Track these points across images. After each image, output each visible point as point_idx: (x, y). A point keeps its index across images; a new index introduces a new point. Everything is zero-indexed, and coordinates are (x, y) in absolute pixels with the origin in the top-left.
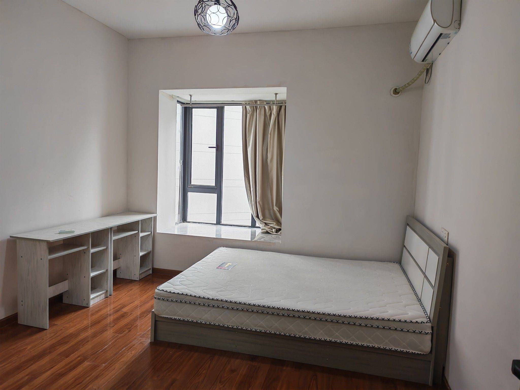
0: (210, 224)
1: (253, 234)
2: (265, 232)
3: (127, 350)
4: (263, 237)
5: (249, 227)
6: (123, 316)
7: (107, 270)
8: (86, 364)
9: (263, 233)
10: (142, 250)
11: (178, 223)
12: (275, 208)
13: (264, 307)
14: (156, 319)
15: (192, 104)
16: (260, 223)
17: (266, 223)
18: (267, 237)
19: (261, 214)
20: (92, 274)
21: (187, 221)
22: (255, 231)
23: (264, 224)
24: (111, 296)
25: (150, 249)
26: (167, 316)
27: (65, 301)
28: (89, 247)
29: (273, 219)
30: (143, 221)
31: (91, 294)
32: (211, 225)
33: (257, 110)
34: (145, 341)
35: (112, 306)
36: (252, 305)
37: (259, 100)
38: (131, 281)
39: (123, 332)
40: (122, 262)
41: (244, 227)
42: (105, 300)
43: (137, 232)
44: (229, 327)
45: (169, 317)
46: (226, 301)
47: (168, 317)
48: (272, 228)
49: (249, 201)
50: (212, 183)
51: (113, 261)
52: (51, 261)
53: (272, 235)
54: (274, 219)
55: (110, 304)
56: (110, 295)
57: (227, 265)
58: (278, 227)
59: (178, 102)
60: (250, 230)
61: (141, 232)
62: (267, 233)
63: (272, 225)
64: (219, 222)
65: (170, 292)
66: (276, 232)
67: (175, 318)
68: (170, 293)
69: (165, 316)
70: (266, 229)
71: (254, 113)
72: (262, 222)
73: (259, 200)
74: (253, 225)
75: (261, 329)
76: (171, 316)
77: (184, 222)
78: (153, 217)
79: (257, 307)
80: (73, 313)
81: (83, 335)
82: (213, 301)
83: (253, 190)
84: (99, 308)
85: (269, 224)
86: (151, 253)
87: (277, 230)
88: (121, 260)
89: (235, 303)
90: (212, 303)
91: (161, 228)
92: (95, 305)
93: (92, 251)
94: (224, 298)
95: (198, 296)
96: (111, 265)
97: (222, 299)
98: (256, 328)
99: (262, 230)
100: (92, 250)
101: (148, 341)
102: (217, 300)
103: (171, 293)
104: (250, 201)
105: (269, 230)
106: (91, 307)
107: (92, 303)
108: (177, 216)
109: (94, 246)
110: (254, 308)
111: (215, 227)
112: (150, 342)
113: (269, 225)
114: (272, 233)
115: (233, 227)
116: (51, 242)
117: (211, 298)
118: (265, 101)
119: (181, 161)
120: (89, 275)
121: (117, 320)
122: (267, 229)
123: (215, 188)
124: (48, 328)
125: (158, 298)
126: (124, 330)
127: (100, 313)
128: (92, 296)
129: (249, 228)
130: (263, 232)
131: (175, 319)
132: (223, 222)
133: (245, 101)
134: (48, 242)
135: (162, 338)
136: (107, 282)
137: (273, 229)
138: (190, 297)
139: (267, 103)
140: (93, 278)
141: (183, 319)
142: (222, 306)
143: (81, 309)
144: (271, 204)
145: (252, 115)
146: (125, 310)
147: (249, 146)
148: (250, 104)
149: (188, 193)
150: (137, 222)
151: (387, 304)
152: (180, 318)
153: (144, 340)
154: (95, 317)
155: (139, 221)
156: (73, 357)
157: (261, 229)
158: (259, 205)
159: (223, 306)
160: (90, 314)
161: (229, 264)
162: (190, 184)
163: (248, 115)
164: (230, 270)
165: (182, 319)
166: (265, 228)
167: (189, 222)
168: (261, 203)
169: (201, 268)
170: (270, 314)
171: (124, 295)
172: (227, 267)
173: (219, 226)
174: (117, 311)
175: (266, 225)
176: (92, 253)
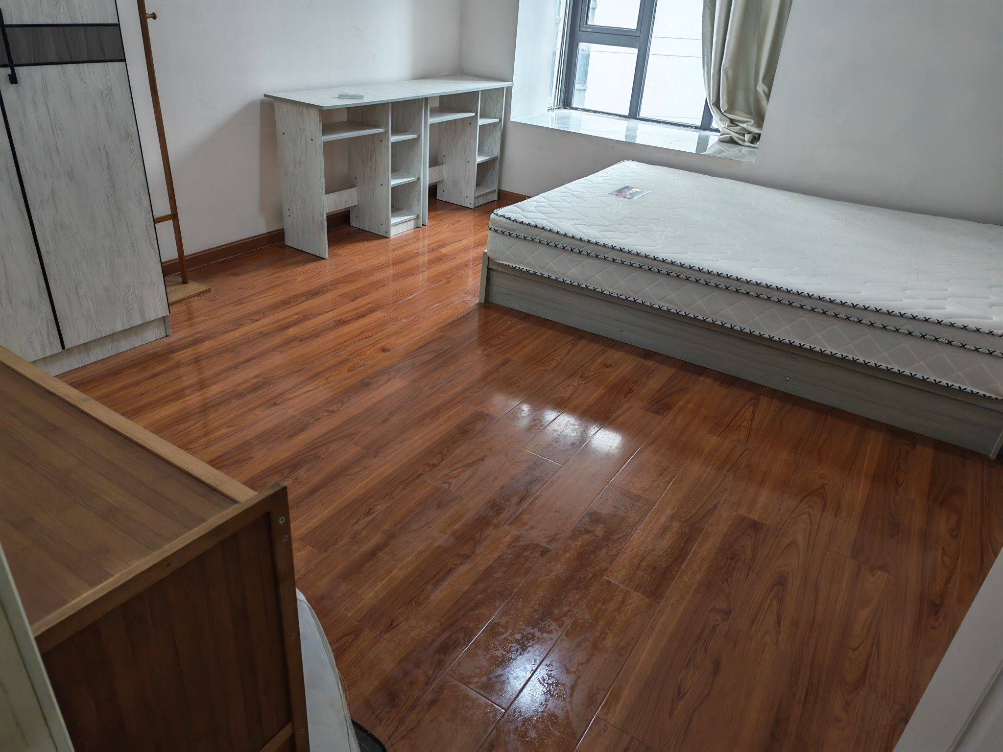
0: (617, 115)
1: (702, 144)
2: (726, 140)
3: (441, 307)
4: (722, 151)
5: (696, 128)
6: (440, 259)
7: (419, 179)
8: (379, 314)
9: (722, 142)
10: (481, 152)
11: (553, 109)
12: (761, 88)
13: (681, 266)
14: (491, 267)
16: (720, 120)
17: (732, 121)
18: (731, 151)
19: (725, 97)
20: (394, 182)
21: (572, 106)
22: (708, 137)
23: (728, 123)
24: (424, 227)
25: (496, 152)
26: (508, 264)
27: (354, 223)
28: (387, 132)
29: (750, 113)
30: (486, 93)
31: (392, 217)
32: (618, 117)
34: (470, 300)
35: (426, 242)
36: (659, 261)
38: (460, 208)
39: (437, 281)
40: (445, 172)
41: (685, 128)
42: (415, 232)
43: (473, 114)
44: (613, 295)
45: (511, 265)
46: (613, 248)
47: (509, 265)
48: (744, 132)
49: (704, 67)
50: (630, 22)
51: (430, 167)
52: (326, 145)
53: (740, 147)
54: (754, 115)
55: (424, 238)
56: (423, 225)
57: (631, 192)
58: (756, 130)
60: (695, 135)
61: (481, 117)
62: (732, 141)
63: (744, 125)
64: (634, 113)
65: (515, 221)
66: (752, 143)
67: (521, 267)
68: (514, 223)
69: (504, 263)
70: (729, 134)
72: (724, 118)
73: (727, 65)
74: (706, 125)
75: (670, 307)
76: (514, 264)
77: (565, 108)
78: (506, 86)
79: (668, 266)
80: (364, 243)
81: (378, 276)
82: (590, 246)
83: (717, 41)
84: (405, 241)
85: (738, 123)
86: (498, 160)
87: (754, 137)
88: (445, 167)
89: (629, 252)
90: (586, 248)
91: (516, 115)
92: (398, 235)
93: (394, 139)
94: (610, 242)
95: (563, 232)
96: (425, 176)
97: (605, 244)
98: (661, 304)
99: (722, 135)
101: (474, 300)
102: (597, 243)
104: (706, 68)
105: (735, 136)
106: (392, 237)
107: (394, 232)
108: (552, 93)
109: (395, 132)
110: (662, 267)
111: (624, 124)
112: (479, 303)
113: (738, 126)
114: (741, 142)
115: (661, 125)
116: (325, 109)
117: (586, 238)
120: (389, 182)
121: (431, 263)
122: (732, 132)
123: (633, 34)
124: (327, 257)
125: (495, 229)
126: (440, 280)
127: (406, 249)
128: (394, 221)
129: (696, 130)
130: (722, 140)
131: (521, 270)
132: (643, 113)
134: (319, 109)
135: (498, 299)
136: (418, 200)
137: (746, 135)
138: (550, 233)
140: (395, 189)
141: (534, 271)
142: (604, 256)
143: (377, 239)
144: (752, 78)
146: (444, 250)
149: (579, 43)
150: (474, 94)
151: (950, 297)
152: (528, 269)
153: (468, 298)
154: (398, 253)
155: (478, 91)
156: (361, 302)
157: (719, 134)
158: (725, 77)
159: (606, 256)
160: (391, 248)
161: (636, 190)
162: (586, 24)
164: (634, 199)
165: (532, 272)
166: (728, 131)
167: (576, 109)
168: (730, 73)
169: (581, 190)
170: (691, 281)
171: (445, 227)
172: (631, 194)
173: (633, 123)
174: (431, 250)
175: (733, 125)
176: (392, 143)
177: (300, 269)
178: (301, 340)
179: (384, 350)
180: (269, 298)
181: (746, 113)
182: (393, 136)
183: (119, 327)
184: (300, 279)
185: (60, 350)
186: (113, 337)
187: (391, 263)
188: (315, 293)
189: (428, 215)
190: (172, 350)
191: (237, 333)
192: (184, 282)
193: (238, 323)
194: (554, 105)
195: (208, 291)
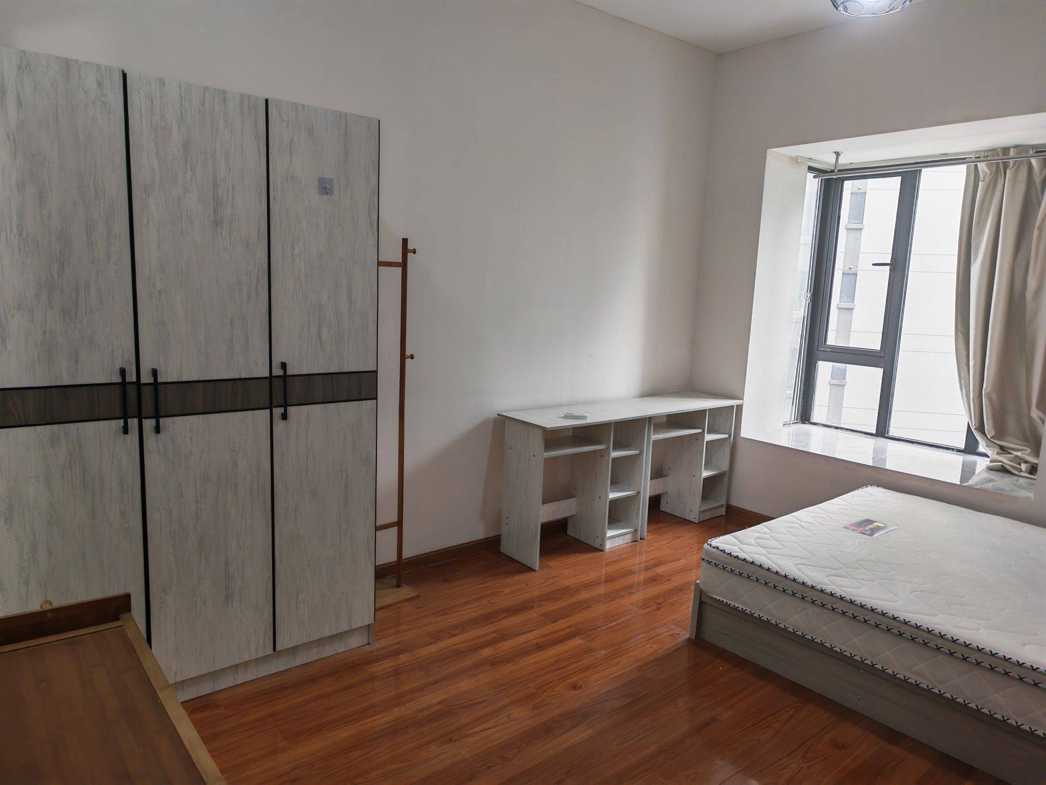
0: (862, 432)
1: (968, 472)
2: (996, 469)
3: (646, 639)
4: (991, 481)
5: (959, 451)
6: (654, 580)
7: (638, 493)
8: (577, 642)
9: (992, 470)
10: (708, 466)
11: (790, 424)
12: (1035, 413)
13: (929, 631)
14: (703, 599)
15: (839, 171)
16: (987, 445)
17: (1002, 448)
18: (1003, 482)
19: (991, 423)
20: (612, 495)
21: (811, 421)
22: (975, 463)
23: (998, 449)
24: (643, 540)
25: (725, 466)
26: (721, 599)
27: (571, 532)
28: (608, 448)
29: (1027, 440)
30: (714, 411)
31: (609, 529)
32: (864, 435)
33: (1008, 172)
34: (679, 634)
35: (644, 558)
36: (900, 622)
37: (1016, 147)
38: (685, 522)
39: (646, 606)
40: (669, 485)
41: (944, 450)
42: (632, 546)
43: (700, 431)
44: (845, 653)
45: (725, 601)
46: (842, 598)
47: (723, 601)
48: (1020, 461)
49: (961, 387)
50: (874, 343)
51: (651, 480)
52: (547, 460)
53: (1017, 478)
54: (1029, 442)
55: (640, 554)
56: (641, 539)
57: (871, 526)
58: (1033, 460)
59: (811, 169)
60: (959, 458)
61: (708, 433)
62: (1003, 470)
63: (1019, 454)
64: (882, 431)
65: (730, 554)
66: (1030, 473)
67: (737, 605)
68: (729, 556)
69: (718, 598)
70: (1001, 462)
71: (999, 179)
72: (990, 444)
73: (989, 389)
74: (971, 448)
75: (919, 680)
76: (730, 600)
77: (803, 423)
78: (735, 404)
79: (912, 629)
80: (577, 555)
81: (584, 595)
82: (814, 592)
83: (975, 365)
84: (620, 555)
85: (1011, 451)
86: (727, 475)
87: (1032, 467)
88: (670, 479)
89: (862, 606)
90: (810, 594)
91: (748, 431)
92: (613, 549)
93: (615, 454)
94: (839, 591)
95: (783, 573)
96: (646, 487)
97: (833, 592)
98: (908, 675)
99: (991, 462)
100: (614, 452)
101: (685, 634)
102: (822, 591)
103: (731, 556)
104: (964, 391)
105: (1008, 465)
106: (606, 551)
107: (609, 545)
108: (788, 409)
109: (618, 446)
110: (904, 629)
111: (871, 442)
112: (689, 639)
113: (1010, 453)
114: (1016, 473)
115: (915, 445)
116: (549, 429)
117: (810, 583)
118: (1033, 147)
119: (809, 295)
120: (607, 496)
121: (643, 584)
122: (1005, 460)
123: (879, 355)
124: (537, 569)
125: (708, 560)
126: (649, 605)
127: (619, 566)
128: (610, 533)
129: (957, 453)
130: (993, 468)
131: (736, 609)
132: (893, 431)
133: (976, 152)
134: (544, 429)
135: (712, 636)
136: (637, 513)
137: (1022, 464)
138: (768, 572)
139: (1037, 152)
140: (613, 503)
141: (751, 612)
142: (832, 607)
143: (591, 552)
144: (1024, 402)
145: (993, 184)
146: (660, 570)
147: (975, 259)
148: (989, 158)
149: (818, 362)
150: (702, 412)
152: (744, 608)
153: (677, 631)
154: (611, 569)
155: (706, 410)
156: (560, 624)
157: (989, 459)
158: (988, 403)
159: (834, 606)
160: (604, 562)
161: (878, 524)
162: (824, 344)
163: (981, 184)
164: (875, 536)
165: (748, 612)
166: (1000, 458)
167: (815, 424)
168: (994, 397)
169: (811, 520)
170: (944, 653)
171: (665, 543)
172: (871, 529)
173: (881, 441)
174: (647, 569)
175: (1003, 452)
176: (612, 459)
177: (508, 580)
178: (493, 664)
179: (575, 687)
180: (470, 610)
181: (1020, 440)
182: (615, 451)
183: (327, 633)
184: (507, 591)
185: (272, 652)
186: (320, 642)
187: (603, 580)
188: (517, 609)
189: (647, 528)
190: (370, 660)
191: (432, 649)
192: (398, 586)
193: (436, 636)
194: (790, 421)
195: (418, 596)
